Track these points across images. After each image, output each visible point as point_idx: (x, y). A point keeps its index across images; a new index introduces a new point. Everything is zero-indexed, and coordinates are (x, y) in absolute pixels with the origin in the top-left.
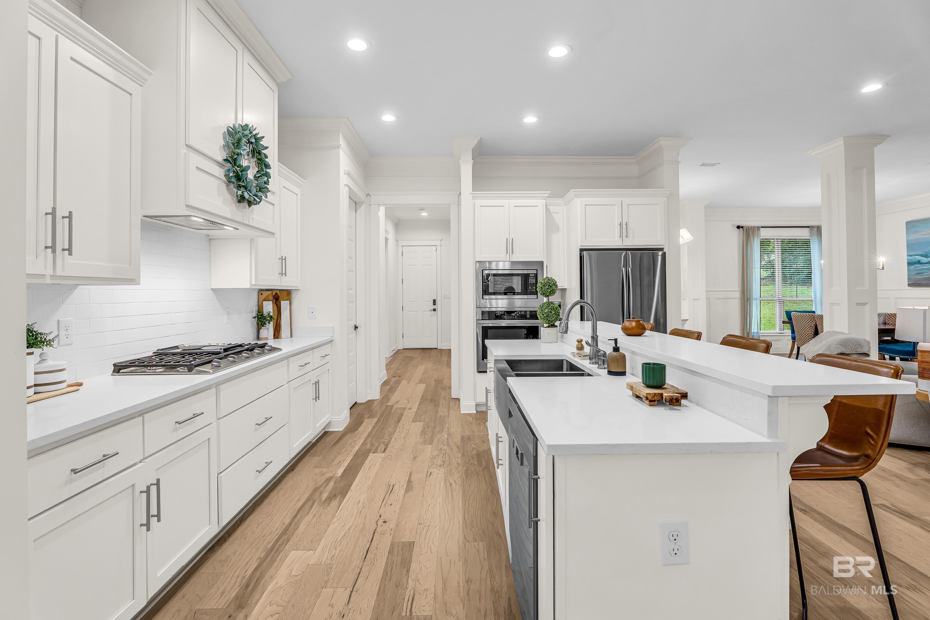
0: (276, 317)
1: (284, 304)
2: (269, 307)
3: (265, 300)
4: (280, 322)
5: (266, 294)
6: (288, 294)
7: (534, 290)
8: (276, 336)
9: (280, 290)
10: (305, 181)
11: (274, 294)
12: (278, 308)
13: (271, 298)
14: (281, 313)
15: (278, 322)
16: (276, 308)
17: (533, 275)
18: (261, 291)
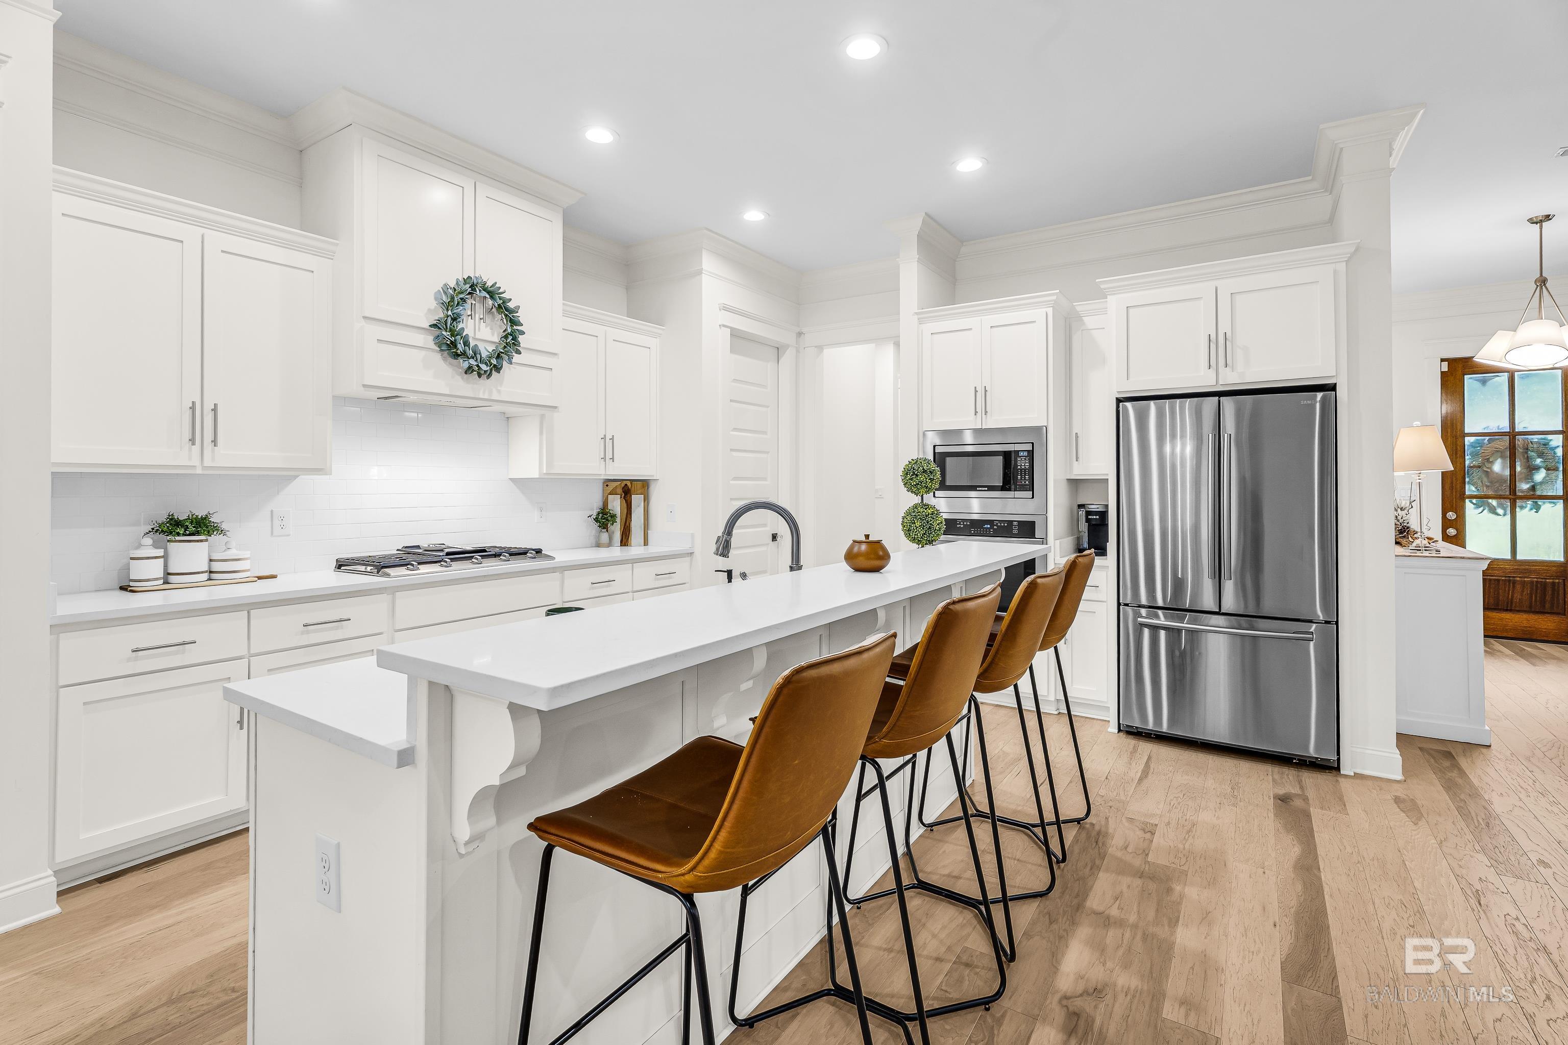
0: (625, 516)
1: (637, 500)
2: (616, 505)
3: (610, 494)
4: (630, 524)
5: (613, 485)
6: (645, 485)
7: (1027, 482)
8: (623, 542)
9: (631, 481)
10: (664, 328)
11: (623, 485)
12: (627, 505)
13: (620, 491)
14: (631, 511)
15: (628, 523)
16: (625, 505)
17: (1026, 454)
18: (607, 482)
